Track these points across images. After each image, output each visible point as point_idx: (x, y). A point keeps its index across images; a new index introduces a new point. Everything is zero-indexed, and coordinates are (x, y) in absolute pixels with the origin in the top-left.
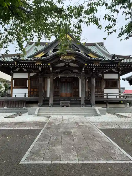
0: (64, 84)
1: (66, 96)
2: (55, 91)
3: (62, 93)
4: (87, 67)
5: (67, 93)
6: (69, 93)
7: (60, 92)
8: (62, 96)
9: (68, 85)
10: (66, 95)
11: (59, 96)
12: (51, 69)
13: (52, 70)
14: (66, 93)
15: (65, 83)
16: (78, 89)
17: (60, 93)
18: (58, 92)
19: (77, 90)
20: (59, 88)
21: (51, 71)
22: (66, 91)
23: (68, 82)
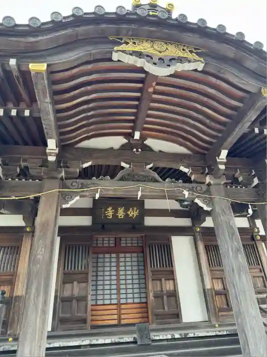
0: (107, 260)
1: (120, 319)
2: (67, 294)
3: (100, 302)
4: (257, 131)
5: (123, 301)
6: (130, 301)
7: (90, 297)
8: (100, 323)
9: (128, 264)
10: (119, 315)
11: (84, 321)
12: (52, 144)
13: (58, 156)
14: (119, 304)
15: (114, 255)
16: (171, 282)
17: (90, 303)
18: (83, 299)
19: (168, 286)
20: (87, 282)
21: (52, 159)
22: (118, 293)
23: (125, 251)
